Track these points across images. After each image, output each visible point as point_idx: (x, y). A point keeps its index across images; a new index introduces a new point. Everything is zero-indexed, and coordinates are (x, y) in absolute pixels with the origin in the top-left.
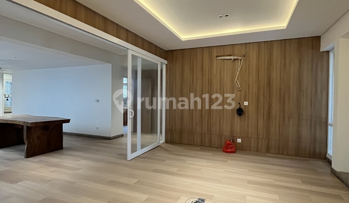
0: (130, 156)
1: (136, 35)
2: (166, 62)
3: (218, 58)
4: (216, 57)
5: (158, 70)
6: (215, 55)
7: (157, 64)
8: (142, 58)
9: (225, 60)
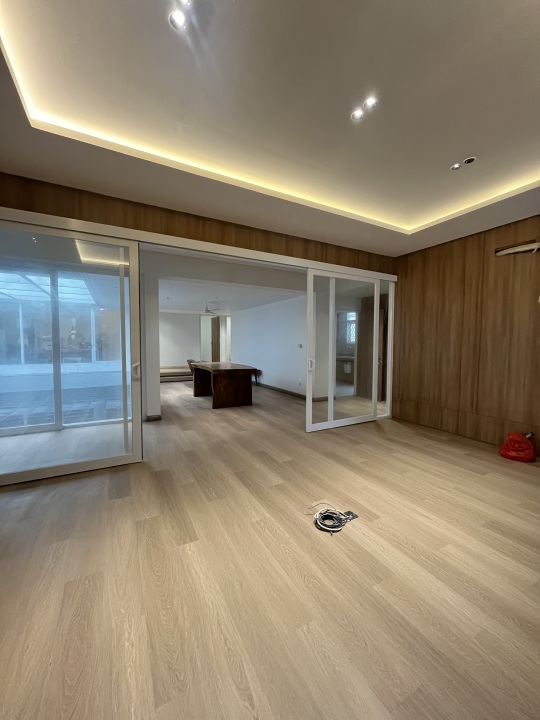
0: (310, 427)
1: (322, 244)
2: (394, 278)
3: (499, 254)
4: (496, 252)
5: (373, 297)
6: (494, 248)
7: (373, 285)
8: (337, 279)
9: (518, 255)
